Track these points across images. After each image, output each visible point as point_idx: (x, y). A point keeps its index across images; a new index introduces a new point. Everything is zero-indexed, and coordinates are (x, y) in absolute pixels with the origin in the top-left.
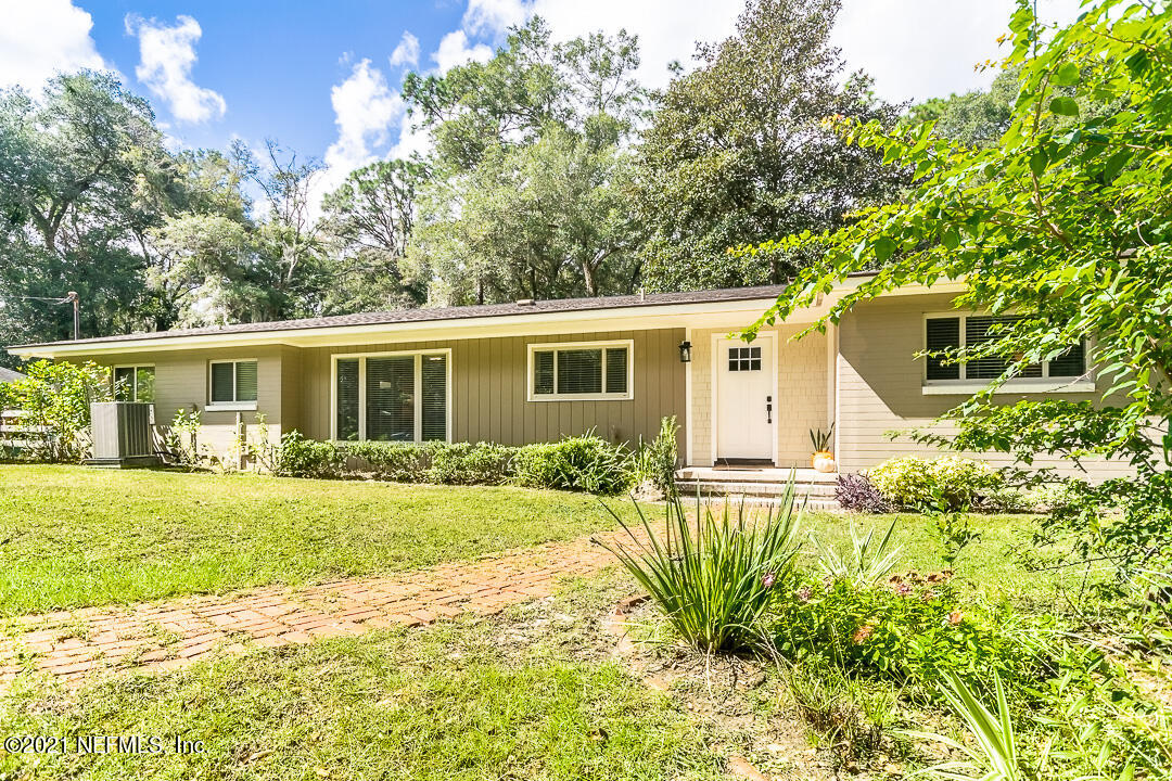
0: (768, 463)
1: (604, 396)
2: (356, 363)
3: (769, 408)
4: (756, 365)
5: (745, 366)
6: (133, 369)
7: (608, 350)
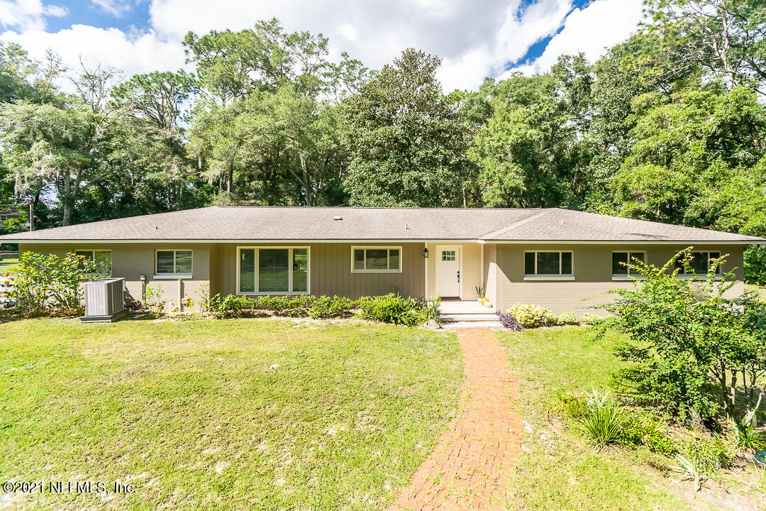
0: (458, 299)
1: (388, 271)
2: (252, 252)
3: (458, 276)
4: (453, 259)
5: (449, 259)
6: (92, 252)
7: (390, 250)
